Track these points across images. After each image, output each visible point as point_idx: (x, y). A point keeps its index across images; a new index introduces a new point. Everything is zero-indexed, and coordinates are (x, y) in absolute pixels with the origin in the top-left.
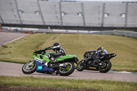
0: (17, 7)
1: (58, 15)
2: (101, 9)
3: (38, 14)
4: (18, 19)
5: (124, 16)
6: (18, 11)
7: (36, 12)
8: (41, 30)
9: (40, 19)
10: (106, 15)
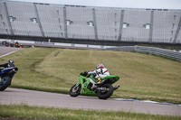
0: (7, 13)
1: (62, 24)
2: (119, 18)
3: (35, 22)
4: (8, 28)
5: (148, 27)
6: (9, 17)
7: (32, 20)
8: (39, 43)
9: (38, 29)
10: (125, 26)
